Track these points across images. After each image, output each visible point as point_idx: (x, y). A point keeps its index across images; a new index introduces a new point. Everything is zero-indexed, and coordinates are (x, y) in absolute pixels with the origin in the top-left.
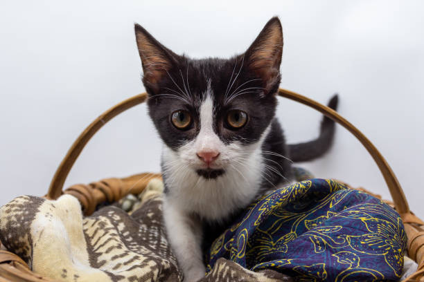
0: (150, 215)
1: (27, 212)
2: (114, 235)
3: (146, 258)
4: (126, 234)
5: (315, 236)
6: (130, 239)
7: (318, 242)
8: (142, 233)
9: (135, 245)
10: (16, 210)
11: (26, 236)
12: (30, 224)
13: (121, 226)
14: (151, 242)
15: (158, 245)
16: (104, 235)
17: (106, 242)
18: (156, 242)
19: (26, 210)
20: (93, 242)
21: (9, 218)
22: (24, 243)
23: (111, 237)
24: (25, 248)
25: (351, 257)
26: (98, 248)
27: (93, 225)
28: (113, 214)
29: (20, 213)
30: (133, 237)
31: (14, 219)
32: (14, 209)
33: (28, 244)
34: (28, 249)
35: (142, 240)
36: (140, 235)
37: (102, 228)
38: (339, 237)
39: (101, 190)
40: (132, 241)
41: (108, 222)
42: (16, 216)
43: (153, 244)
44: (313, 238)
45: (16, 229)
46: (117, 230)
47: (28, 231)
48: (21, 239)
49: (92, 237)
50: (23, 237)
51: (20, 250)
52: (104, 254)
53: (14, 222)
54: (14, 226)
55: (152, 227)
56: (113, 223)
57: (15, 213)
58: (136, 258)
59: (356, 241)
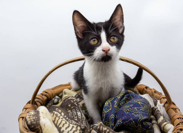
0: (69, 105)
1: (37, 118)
2: (62, 118)
3: (76, 126)
4: (65, 117)
5: (125, 109)
6: (67, 118)
7: (126, 111)
8: (71, 115)
9: (70, 120)
10: (32, 117)
11: (39, 126)
12: (39, 122)
13: (63, 114)
14: (75, 117)
15: (78, 118)
16: (59, 119)
17: (61, 123)
18: (76, 117)
19: (36, 117)
20: (56, 123)
21: (31, 120)
22: (38, 129)
23: (61, 120)
24: (38, 130)
25: (139, 114)
26: (59, 125)
27: (53, 116)
28: (58, 110)
29: (34, 118)
30: (68, 117)
31: (32, 120)
32: (31, 116)
33: (40, 129)
34: (40, 130)
35: (71, 118)
36: (70, 116)
37: (57, 117)
38: (133, 108)
39: (46, 95)
40: (68, 119)
41: (58, 113)
42: (33, 119)
43: (76, 118)
44: (124, 110)
45: (34, 124)
46: (62, 116)
47: (39, 124)
48: (37, 127)
49: (55, 121)
50: (38, 126)
51: (37, 131)
52: (62, 128)
53: (33, 122)
54: (34, 123)
55: (73, 110)
56: (60, 114)
57: (32, 118)
58: (73, 127)
59: (138, 109)
